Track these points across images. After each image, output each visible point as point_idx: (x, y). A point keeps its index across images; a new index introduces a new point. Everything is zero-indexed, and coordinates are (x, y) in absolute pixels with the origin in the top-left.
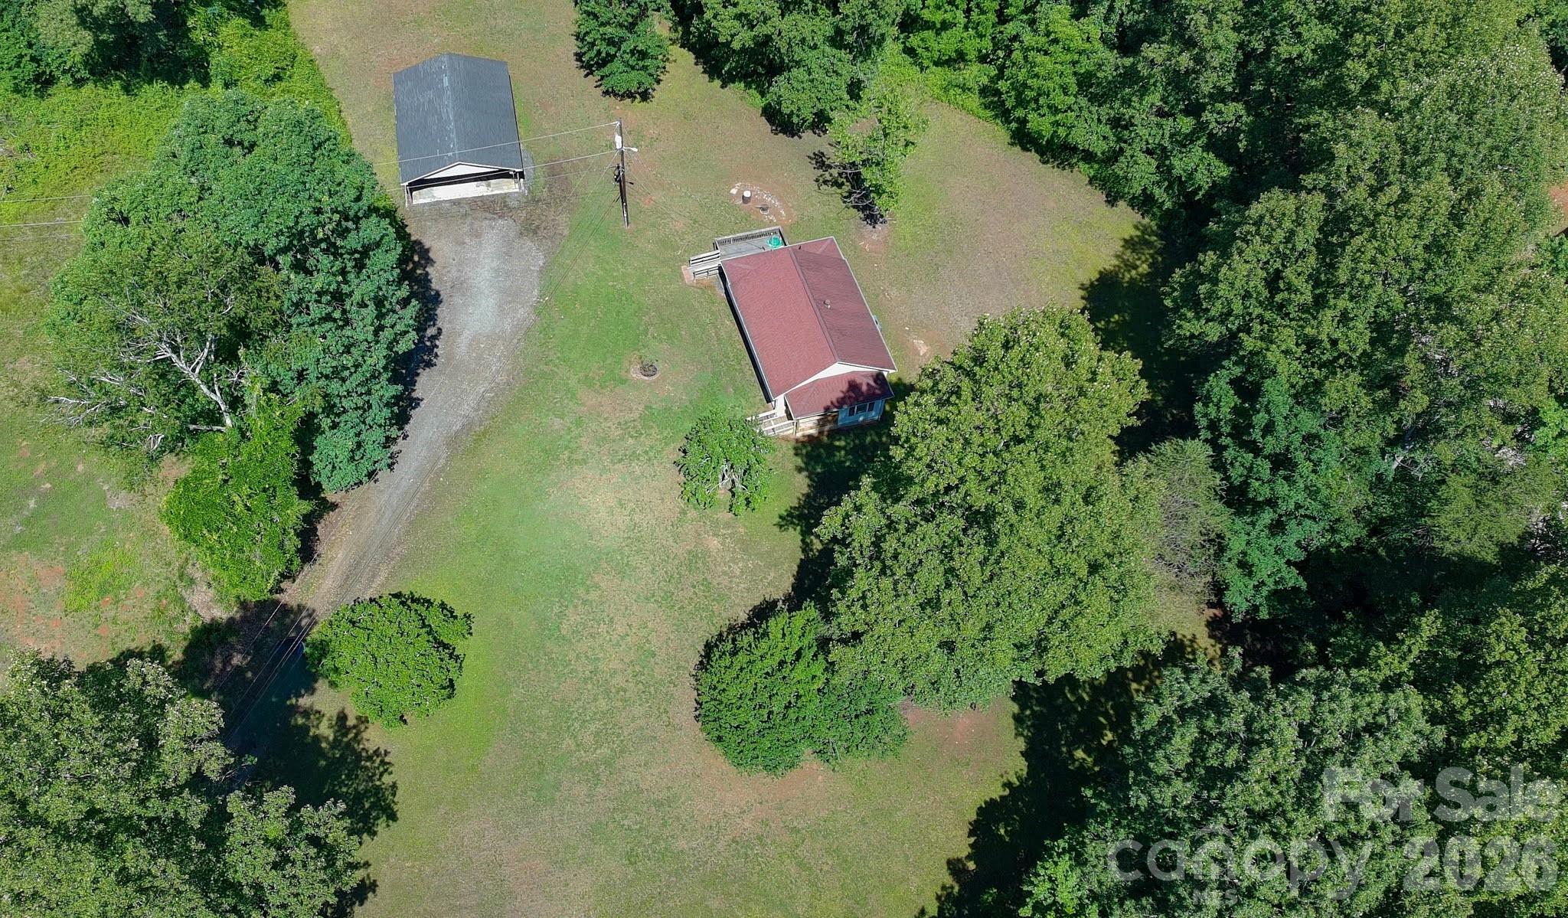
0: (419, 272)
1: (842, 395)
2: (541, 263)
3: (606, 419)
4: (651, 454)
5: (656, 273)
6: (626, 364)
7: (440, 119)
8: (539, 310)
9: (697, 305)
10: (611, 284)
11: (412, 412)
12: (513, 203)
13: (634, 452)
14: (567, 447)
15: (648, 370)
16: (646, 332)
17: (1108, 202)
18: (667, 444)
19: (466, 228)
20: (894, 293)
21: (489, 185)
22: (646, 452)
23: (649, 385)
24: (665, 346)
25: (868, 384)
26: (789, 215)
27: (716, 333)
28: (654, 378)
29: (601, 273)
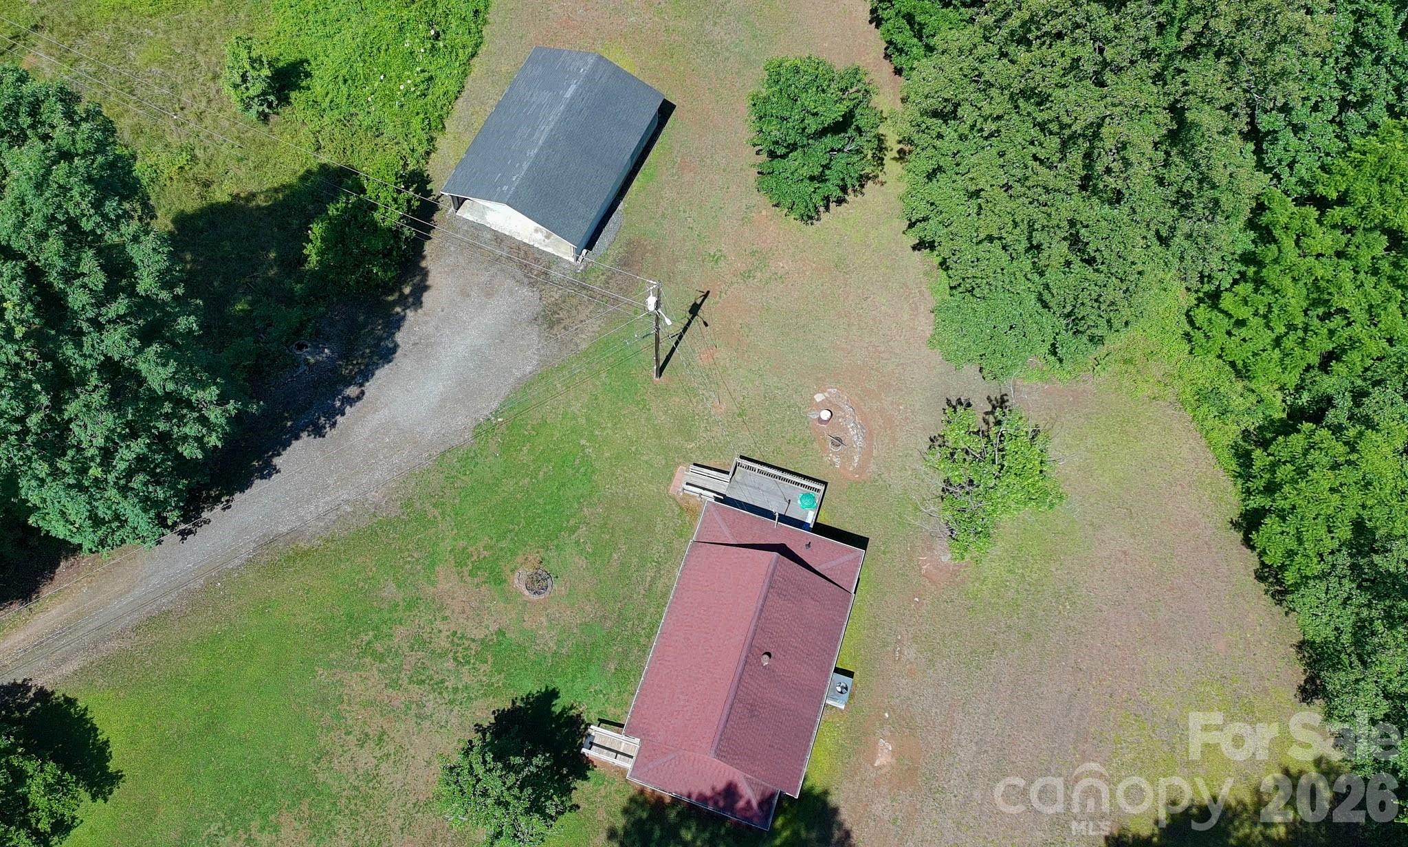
0: (398, 309)
1: (708, 793)
2: (529, 369)
3: (445, 618)
4: (459, 696)
5: (645, 458)
6: (520, 559)
7: (531, 135)
8: (483, 430)
9: (660, 527)
10: (583, 442)
11: (257, 482)
12: (555, 274)
13: (443, 681)
14: (377, 628)
15: (538, 582)
16: (573, 530)
17: (1303, 690)
18: (485, 695)
19: (485, 277)
20: (910, 653)
21: (548, 237)
22: (456, 690)
23: (525, 604)
24: (582, 563)
25: (749, 802)
26: (862, 468)
27: (653, 579)
28: (536, 597)
29: (582, 421)
